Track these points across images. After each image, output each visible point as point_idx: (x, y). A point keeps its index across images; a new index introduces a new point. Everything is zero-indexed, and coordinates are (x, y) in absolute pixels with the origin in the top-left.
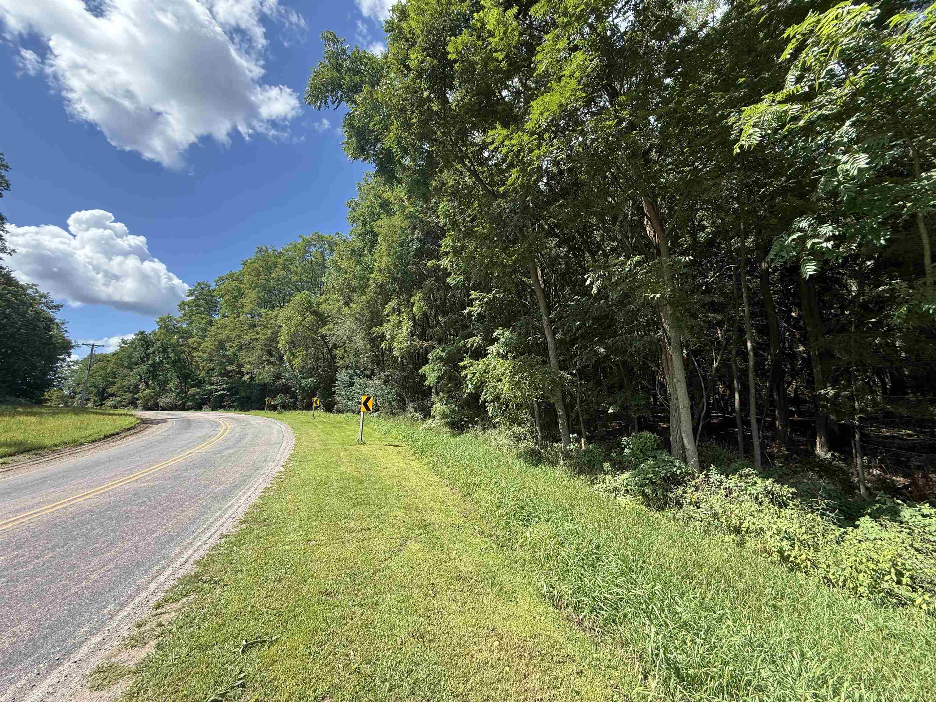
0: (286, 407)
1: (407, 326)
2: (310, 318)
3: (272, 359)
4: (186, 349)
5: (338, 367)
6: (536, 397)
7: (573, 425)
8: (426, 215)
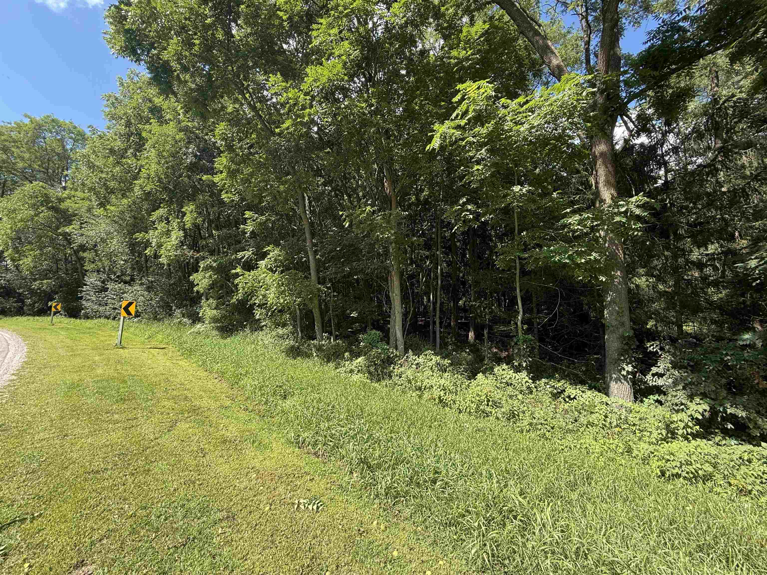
1: (177, 235)
2: (46, 214)
5: (86, 271)
6: (298, 305)
7: (326, 327)
8: (202, 132)
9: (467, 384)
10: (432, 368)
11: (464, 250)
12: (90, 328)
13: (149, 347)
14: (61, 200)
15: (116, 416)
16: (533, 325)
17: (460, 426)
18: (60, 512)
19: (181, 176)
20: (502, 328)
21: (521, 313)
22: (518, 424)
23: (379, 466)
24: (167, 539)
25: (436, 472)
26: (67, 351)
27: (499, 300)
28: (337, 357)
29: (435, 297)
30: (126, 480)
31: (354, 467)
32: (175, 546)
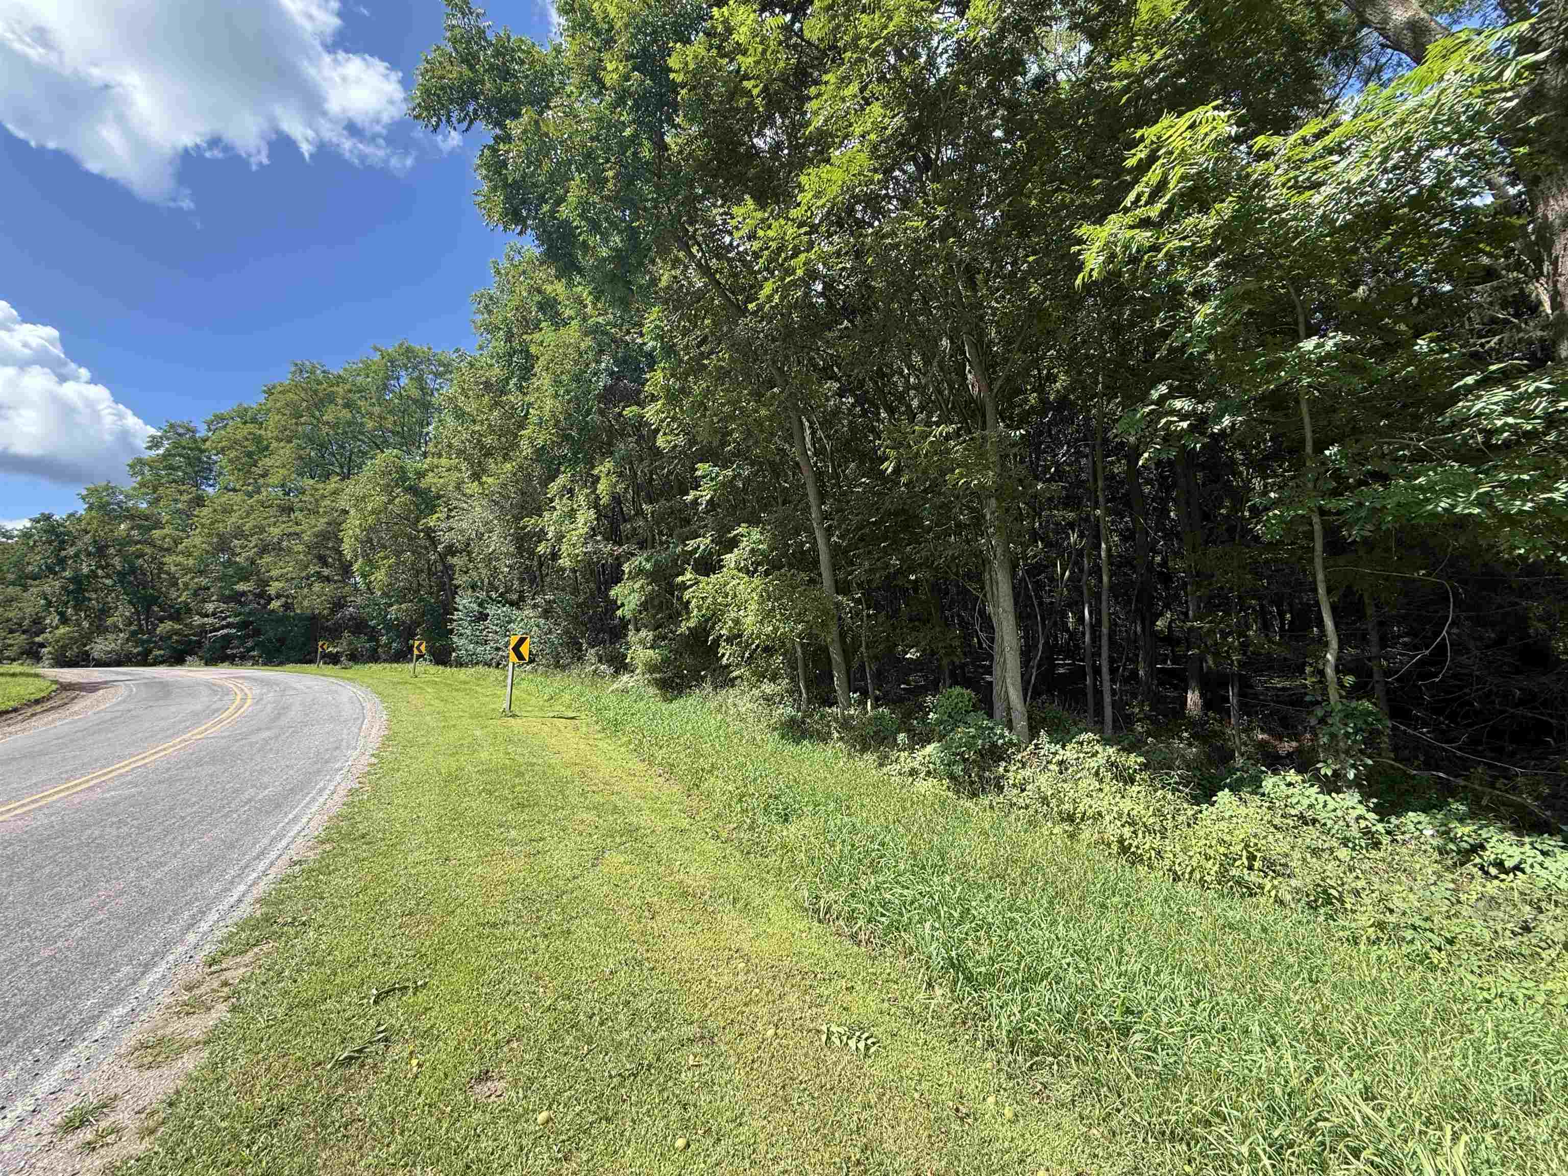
0: (355, 658)
1: (585, 517)
2: (403, 498)
3: (326, 572)
4: (148, 550)
5: (457, 587)
6: (799, 636)
7: (856, 680)
8: (621, 330)
9: (1190, 813)
10: (1097, 774)
11: (1164, 502)
12: (465, 683)
13: (552, 714)
14: (421, 475)
15: (513, 833)
16: (1370, 675)
17: (1179, 911)
18: (451, 984)
19: (589, 412)
20: (1278, 683)
21: (1334, 644)
22: (1341, 922)
23: (991, 980)
24: (607, 1058)
25: (1129, 1011)
26: (438, 720)
27: (1263, 613)
28: (881, 743)
29: (1096, 612)
30: (537, 944)
31: (935, 974)
32: (620, 1075)
